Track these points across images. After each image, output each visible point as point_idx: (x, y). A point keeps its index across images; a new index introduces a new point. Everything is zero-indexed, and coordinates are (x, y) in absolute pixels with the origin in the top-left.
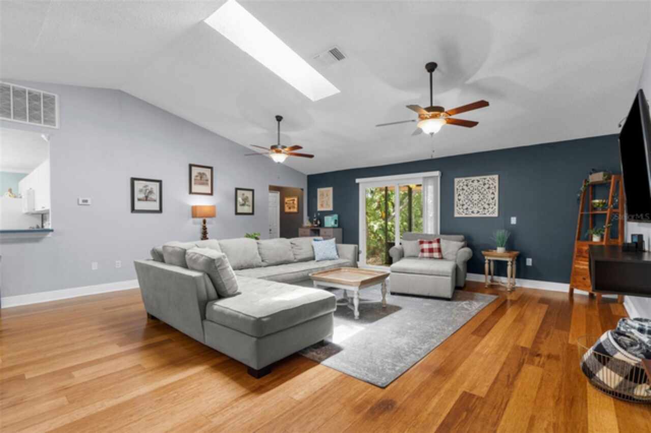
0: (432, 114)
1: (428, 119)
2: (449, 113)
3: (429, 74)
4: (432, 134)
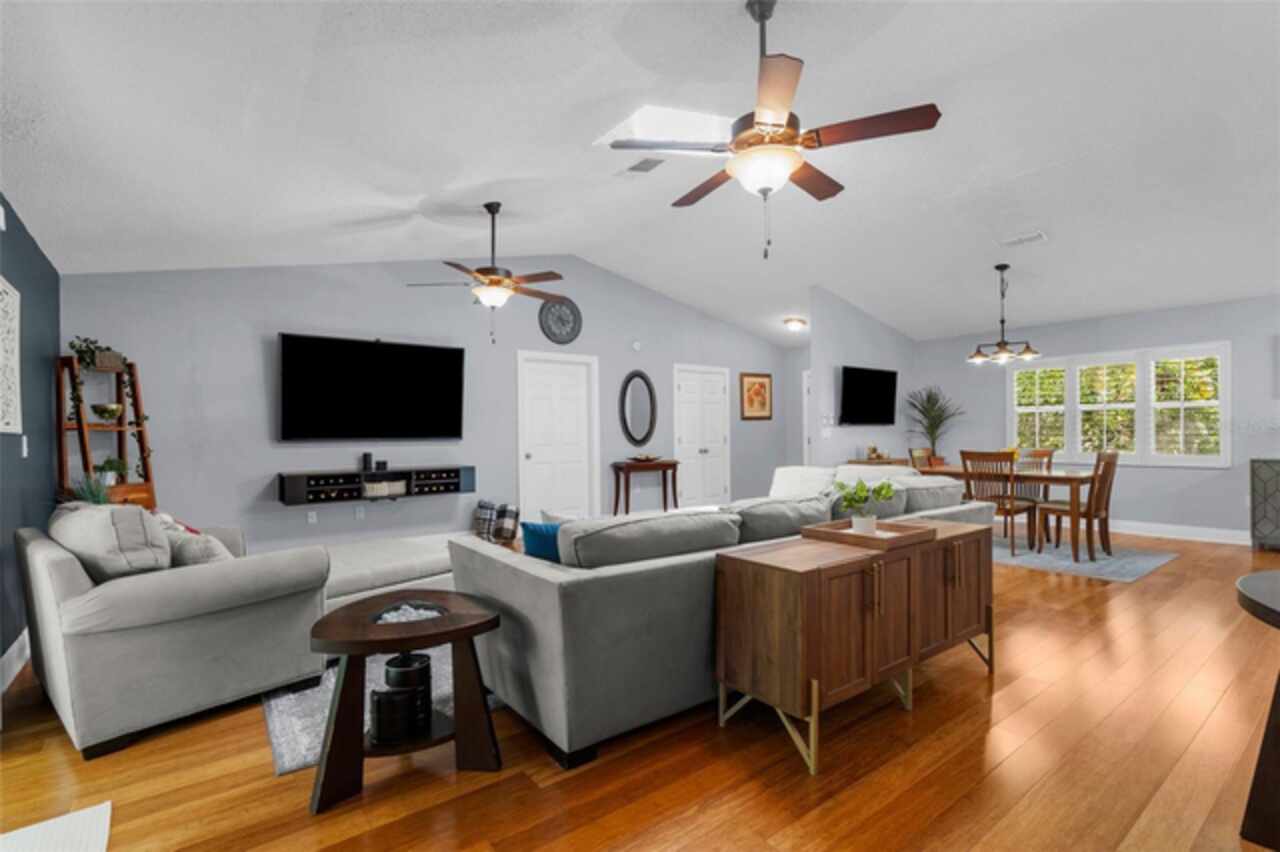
3: (490, 217)
4: (493, 308)
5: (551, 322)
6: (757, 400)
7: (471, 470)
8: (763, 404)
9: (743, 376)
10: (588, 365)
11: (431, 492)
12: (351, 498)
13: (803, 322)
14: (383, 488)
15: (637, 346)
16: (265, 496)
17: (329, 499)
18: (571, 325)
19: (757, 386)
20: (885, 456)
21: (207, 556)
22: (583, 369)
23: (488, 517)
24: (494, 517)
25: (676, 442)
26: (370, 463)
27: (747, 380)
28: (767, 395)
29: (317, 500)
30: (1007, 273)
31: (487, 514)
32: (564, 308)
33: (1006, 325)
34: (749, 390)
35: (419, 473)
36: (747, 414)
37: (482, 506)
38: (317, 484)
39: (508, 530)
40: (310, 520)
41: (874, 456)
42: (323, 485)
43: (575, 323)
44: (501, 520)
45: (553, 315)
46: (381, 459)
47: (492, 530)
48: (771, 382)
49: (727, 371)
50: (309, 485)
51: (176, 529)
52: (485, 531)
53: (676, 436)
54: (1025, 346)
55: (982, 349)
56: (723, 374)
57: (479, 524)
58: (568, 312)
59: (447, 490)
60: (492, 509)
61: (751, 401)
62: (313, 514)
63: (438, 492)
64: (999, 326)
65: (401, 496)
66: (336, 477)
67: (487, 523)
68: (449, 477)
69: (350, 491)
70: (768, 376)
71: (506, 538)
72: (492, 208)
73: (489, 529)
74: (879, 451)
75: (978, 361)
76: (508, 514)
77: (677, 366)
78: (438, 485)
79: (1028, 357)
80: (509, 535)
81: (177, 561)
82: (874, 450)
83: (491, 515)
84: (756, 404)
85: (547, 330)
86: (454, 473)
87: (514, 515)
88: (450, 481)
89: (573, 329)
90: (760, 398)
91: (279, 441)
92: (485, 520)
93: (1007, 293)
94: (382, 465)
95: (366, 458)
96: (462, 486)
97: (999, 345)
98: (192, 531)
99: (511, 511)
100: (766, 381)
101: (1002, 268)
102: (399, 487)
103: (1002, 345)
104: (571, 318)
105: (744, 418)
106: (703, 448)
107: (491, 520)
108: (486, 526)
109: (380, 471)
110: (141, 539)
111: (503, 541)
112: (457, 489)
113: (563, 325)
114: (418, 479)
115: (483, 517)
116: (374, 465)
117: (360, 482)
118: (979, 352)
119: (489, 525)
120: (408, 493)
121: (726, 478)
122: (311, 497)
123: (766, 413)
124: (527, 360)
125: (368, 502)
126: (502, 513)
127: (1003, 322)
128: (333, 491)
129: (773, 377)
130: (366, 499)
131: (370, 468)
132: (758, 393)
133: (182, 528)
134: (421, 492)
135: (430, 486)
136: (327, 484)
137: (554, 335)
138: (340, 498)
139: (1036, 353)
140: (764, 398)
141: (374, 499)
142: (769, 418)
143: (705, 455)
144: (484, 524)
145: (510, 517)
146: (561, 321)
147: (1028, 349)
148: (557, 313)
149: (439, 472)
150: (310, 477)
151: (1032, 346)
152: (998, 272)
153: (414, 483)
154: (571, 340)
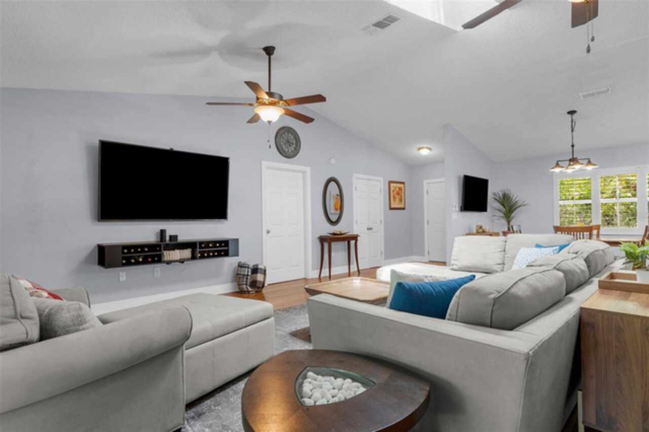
0: (272, 101)
1: (266, 105)
2: (288, 102)
3: (267, 57)
4: (269, 122)
5: (282, 143)
6: (398, 197)
7: (236, 241)
8: (401, 200)
9: (390, 182)
10: (304, 173)
11: (209, 257)
12: (153, 262)
13: (430, 149)
14: (176, 254)
15: (333, 161)
16: (87, 261)
17: (137, 263)
18: (294, 146)
19: (397, 189)
20: (487, 231)
21: (78, 324)
22: (300, 175)
23: (246, 273)
24: (250, 274)
25: (355, 223)
26: (165, 236)
27: (392, 185)
28: (403, 194)
29: (128, 264)
30: (575, 116)
31: (245, 271)
32: (290, 135)
33: (575, 148)
34: (393, 191)
35: (201, 243)
36: (393, 206)
37: (241, 266)
38: (129, 252)
39: (260, 282)
40: (121, 279)
41: (481, 230)
42: (133, 253)
43: (296, 145)
44: (254, 275)
45: (283, 139)
46: (173, 234)
47: (248, 283)
48: (404, 187)
49: (381, 179)
50: (123, 253)
51: (40, 296)
52: (245, 283)
53: (355, 219)
54: (587, 161)
55: (560, 163)
56: (379, 181)
57: (239, 278)
58: (292, 137)
59: (220, 255)
60: (248, 268)
61: (395, 198)
62: (123, 274)
63: (214, 256)
64: (571, 149)
65: (188, 260)
66: (142, 246)
67: (246, 277)
68: (220, 246)
69: (152, 257)
70: (403, 183)
71: (259, 288)
72: (269, 51)
73: (247, 282)
74: (483, 227)
75: (557, 170)
76: (259, 271)
77: (355, 175)
78: (214, 252)
79: (590, 168)
80: (261, 286)
81: (47, 332)
82: (481, 227)
83: (248, 272)
84: (397, 200)
85: (280, 148)
86: (226, 243)
87: (263, 271)
88: (221, 248)
89: (295, 149)
90: (399, 196)
91: (99, 221)
92: (244, 275)
93: (575, 129)
94: (174, 238)
95: (163, 232)
96: (230, 252)
97: (570, 160)
98: (55, 297)
99: (261, 269)
100: (402, 186)
101: (572, 113)
102: (187, 253)
103: (573, 160)
104: (294, 142)
105: (391, 209)
106: (370, 227)
107: (248, 275)
108: (245, 280)
109: (172, 243)
110: (10, 311)
111: (256, 289)
112: (226, 254)
113: (290, 145)
114: (201, 247)
115: (242, 273)
116: (168, 238)
117: (160, 250)
118: (557, 165)
119: (247, 279)
120: (193, 257)
121: (381, 246)
122: (124, 262)
123: (402, 206)
124: (268, 168)
125: (165, 264)
126: (255, 270)
127: (573, 146)
128: (139, 257)
129: (406, 184)
130: (164, 262)
131: (165, 241)
132: (398, 194)
133: (45, 294)
134: (202, 257)
135: (209, 252)
136: (136, 252)
137: (285, 152)
138: (145, 262)
139: (595, 165)
140: (401, 197)
141: (169, 263)
142: (404, 209)
143: (371, 231)
144: (243, 278)
145: (261, 273)
146: (288, 142)
147: (589, 163)
148: (286, 138)
149: (215, 243)
150: (124, 247)
151: (592, 162)
152: (569, 116)
153: (198, 250)
154: (294, 156)
